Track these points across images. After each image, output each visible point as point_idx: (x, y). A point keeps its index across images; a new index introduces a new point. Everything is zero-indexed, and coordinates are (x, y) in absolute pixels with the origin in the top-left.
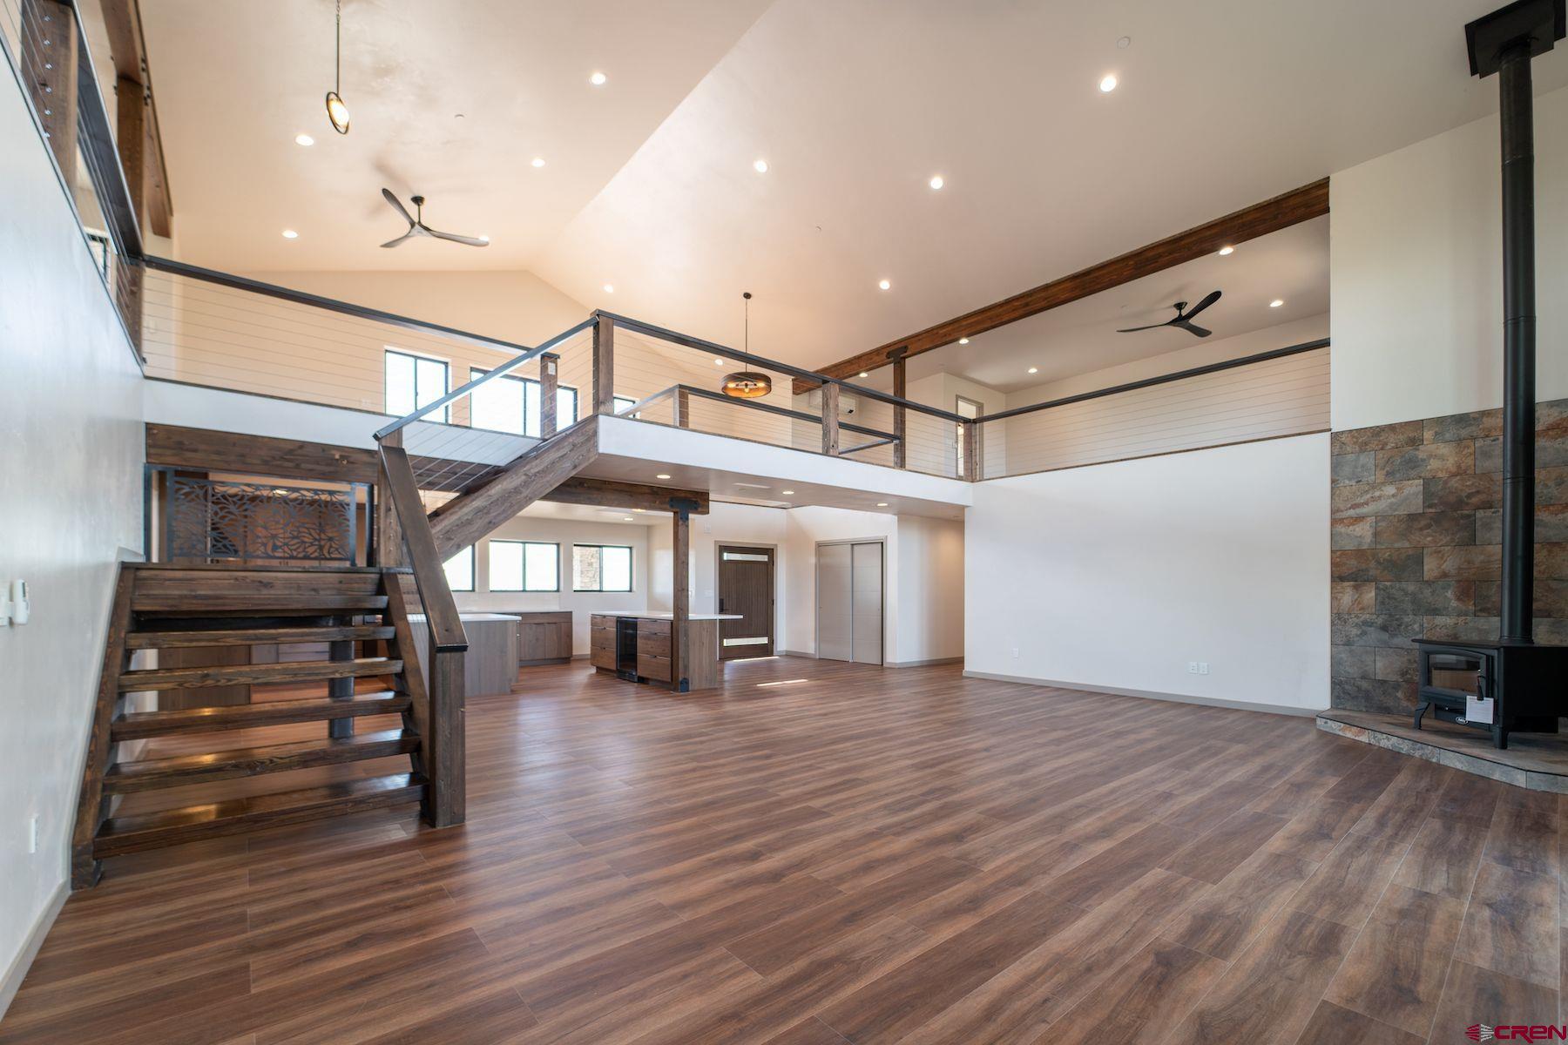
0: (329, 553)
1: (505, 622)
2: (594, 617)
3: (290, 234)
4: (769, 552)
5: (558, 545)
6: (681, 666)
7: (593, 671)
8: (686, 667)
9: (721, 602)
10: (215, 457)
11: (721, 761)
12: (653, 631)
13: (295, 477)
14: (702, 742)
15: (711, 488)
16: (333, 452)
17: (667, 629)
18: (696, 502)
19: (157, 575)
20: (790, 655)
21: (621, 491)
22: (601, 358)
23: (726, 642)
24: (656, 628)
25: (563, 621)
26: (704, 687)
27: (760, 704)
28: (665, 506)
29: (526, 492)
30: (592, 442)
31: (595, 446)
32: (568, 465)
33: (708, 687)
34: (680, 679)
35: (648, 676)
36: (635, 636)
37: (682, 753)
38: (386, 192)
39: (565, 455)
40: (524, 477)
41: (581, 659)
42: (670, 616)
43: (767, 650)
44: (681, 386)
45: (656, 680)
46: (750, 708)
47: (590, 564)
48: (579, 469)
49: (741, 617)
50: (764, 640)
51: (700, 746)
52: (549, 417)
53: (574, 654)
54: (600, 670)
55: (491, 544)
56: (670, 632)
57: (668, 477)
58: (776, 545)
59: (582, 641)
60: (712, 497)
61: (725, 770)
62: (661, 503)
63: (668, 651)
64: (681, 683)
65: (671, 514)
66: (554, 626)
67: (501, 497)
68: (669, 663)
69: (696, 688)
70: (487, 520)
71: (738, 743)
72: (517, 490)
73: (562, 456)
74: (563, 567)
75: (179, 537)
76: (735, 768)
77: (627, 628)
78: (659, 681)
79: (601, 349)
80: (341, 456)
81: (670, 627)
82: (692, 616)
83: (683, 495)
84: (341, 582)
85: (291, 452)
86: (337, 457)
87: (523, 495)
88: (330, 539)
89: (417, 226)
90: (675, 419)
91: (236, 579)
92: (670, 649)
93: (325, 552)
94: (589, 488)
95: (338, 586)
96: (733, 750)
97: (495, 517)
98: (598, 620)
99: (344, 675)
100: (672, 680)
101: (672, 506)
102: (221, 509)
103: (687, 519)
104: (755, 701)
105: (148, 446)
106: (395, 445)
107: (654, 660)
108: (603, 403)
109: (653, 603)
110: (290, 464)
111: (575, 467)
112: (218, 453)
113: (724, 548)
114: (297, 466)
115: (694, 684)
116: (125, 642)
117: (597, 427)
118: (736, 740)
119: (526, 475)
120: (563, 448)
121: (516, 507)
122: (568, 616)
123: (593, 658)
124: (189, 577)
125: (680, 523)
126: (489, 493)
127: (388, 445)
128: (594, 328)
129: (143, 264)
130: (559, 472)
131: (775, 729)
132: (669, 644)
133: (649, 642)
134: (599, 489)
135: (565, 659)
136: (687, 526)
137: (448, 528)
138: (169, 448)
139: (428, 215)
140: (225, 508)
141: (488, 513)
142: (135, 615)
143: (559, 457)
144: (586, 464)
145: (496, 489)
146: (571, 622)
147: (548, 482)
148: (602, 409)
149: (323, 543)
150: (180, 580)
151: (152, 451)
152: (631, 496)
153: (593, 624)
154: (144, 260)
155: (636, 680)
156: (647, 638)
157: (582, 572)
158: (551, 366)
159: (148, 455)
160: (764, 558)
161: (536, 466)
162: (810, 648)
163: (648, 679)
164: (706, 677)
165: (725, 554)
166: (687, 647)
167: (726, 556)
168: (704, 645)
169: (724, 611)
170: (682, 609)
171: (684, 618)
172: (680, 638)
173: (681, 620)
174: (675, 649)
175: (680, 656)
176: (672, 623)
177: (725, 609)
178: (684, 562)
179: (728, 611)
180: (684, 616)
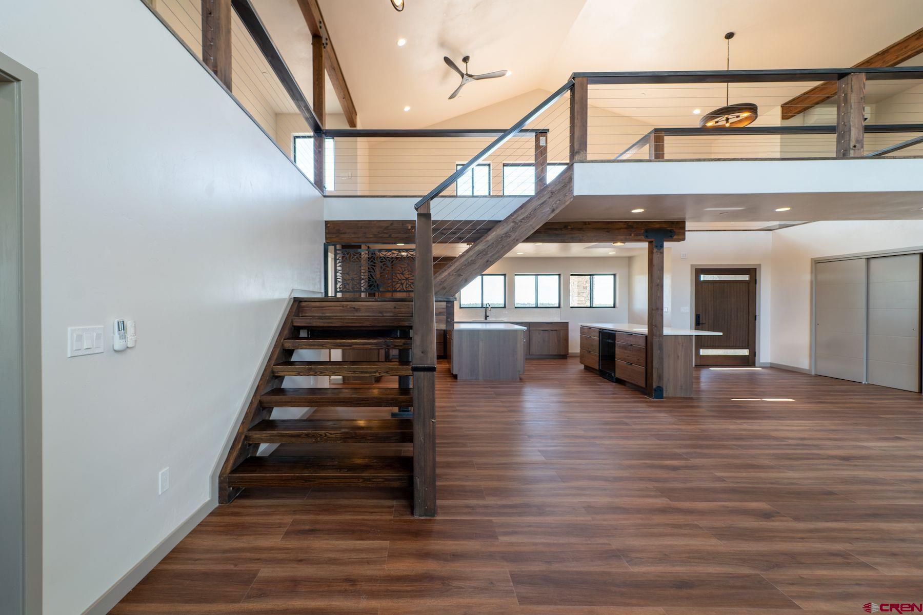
0: (406, 288)
1: (516, 331)
2: (582, 328)
3: (407, 109)
4: (752, 272)
5: (559, 275)
6: (655, 376)
7: (582, 367)
8: (660, 377)
9: (698, 317)
10: (353, 236)
11: (701, 505)
12: (629, 343)
13: (389, 243)
14: (675, 468)
15: (687, 216)
16: (408, 225)
17: (642, 343)
18: (671, 231)
19: (308, 305)
20: (773, 367)
21: (599, 229)
22: (576, 114)
23: (703, 352)
24: (631, 341)
25: (562, 329)
26: (678, 395)
27: (745, 426)
28: (639, 237)
29: (513, 236)
30: (568, 187)
31: (571, 190)
32: (547, 209)
33: (683, 395)
34: (654, 387)
35: (625, 380)
36: (614, 345)
37: (651, 480)
38: (447, 60)
39: (545, 202)
40: (512, 224)
41: (574, 356)
42: (644, 329)
43: (749, 361)
44: (656, 130)
45: (632, 384)
46: (734, 430)
47: (585, 288)
48: (557, 212)
49: (721, 334)
50: (745, 352)
51: (672, 474)
52: (540, 179)
53: (570, 351)
54: (587, 368)
55: (516, 277)
56: (644, 344)
57: (641, 210)
58: (760, 265)
59: (575, 346)
60: (689, 225)
61: (704, 522)
62: (636, 235)
63: (643, 360)
64: (655, 390)
65: (647, 244)
66: (555, 331)
67: (496, 241)
68: (644, 371)
69: (670, 395)
70: (486, 260)
71: (721, 479)
72: (507, 235)
73: (543, 203)
74: (564, 290)
75: (339, 282)
76: (720, 522)
77: (608, 338)
78: (635, 385)
79: (576, 107)
80: (411, 227)
81: (644, 341)
82: (667, 331)
83: (658, 226)
84: (395, 307)
85: (387, 228)
86: (410, 228)
87: (511, 238)
88: (407, 279)
89: (465, 76)
90: (650, 154)
91: (343, 306)
92: (645, 359)
93: (404, 287)
94: (572, 229)
95: (393, 310)
96: (715, 491)
97: (491, 257)
98: (586, 331)
99: (382, 374)
100: (646, 386)
101: (647, 237)
102: (384, 265)
103: (662, 246)
104: (739, 421)
105: (326, 233)
106: (426, 212)
107: (629, 366)
108: (578, 152)
109: (633, 318)
110: (386, 235)
111: (553, 210)
112: (354, 233)
113: (699, 271)
114: (390, 236)
115: (669, 391)
116: (283, 345)
117: (572, 174)
118: (719, 474)
119: (514, 222)
120: (543, 196)
121: (506, 248)
122: (565, 325)
123: (582, 357)
124: (322, 306)
125: (655, 250)
126: (487, 239)
127: (422, 213)
128: (571, 91)
129: (324, 135)
130: (540, 217)
131: (771, 467)
132: (644, 356)
133: (626, 351)
134: (580, 229)
135: (563, 356)
136: (662, 253)
137: (458, 269)
138: (334, 233)
139: (473, 68)
140: (386, 264)
141: (486, 254)
142: (293, 328)
143: (540, 205)
144: (563, 206)
145: (492, 236)
146: (568, 330)
147: (531, 225)
148: (577, 158)
149: (403, 281)
150: (318, 307)
151: (328, 236)
152: (608, 232)
153: (581, 333)
154: (323, 133)
155: (615, 380)
156: (624, 347)
157: (579, 294)
158: (542, 139)
159: (326, 238)
160: (746, 277)
161: (522, 213)
162: (804, 363)
163: (625, 381)
164: (681, 386)
165: (702, 276)
166: (661, 359)
167: (703, 278)
168: (680, 358)
169: (701, 325)
170: (656, 326)
171: (658, 334)
172: (654, 351)
173: (656, 336)
174: (649, 360)
175: (654, 367)
176: (646, 337)
177: (701, 323)
178: (658, 285)
179: (704, 325)
180: (658, 332)
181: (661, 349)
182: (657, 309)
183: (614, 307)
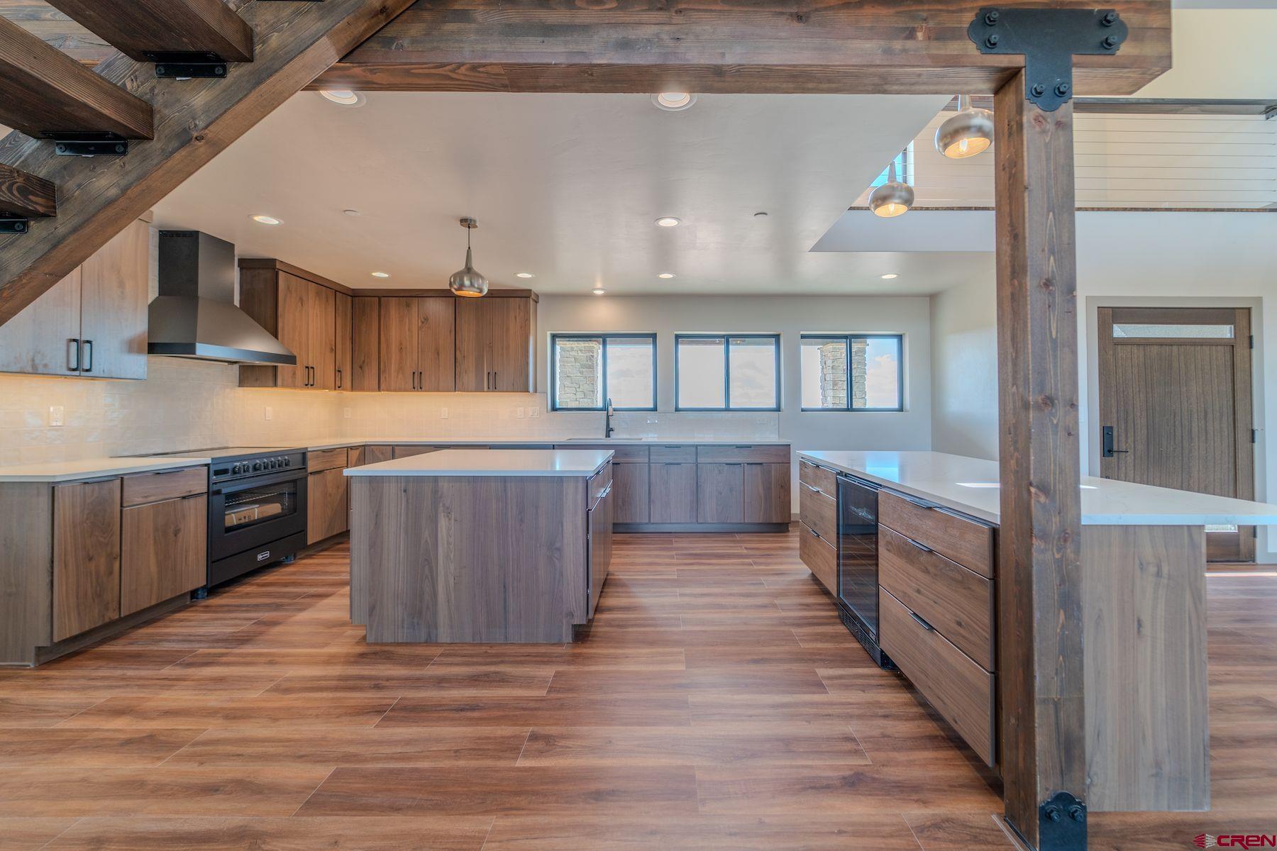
2: (804, 464)
4: (1238, 314)
9: (1108, 434)
25: (776, 460)
33: (1164, 807)
56: (983, 566)
58: (1259, 301)
64: (1046, 810)
66: (759, 467)
69: (1107, 809)
81: (985, 545)
98: (811, 472)
122: (784, 452)
125: (1029, 112)
136: (1064, 127)
146: (789, 462)
153: (803, 478)
160: (1226, 331)
164: (1158, 765)
165: (1116, 327)
166: (1072, 652)
167: (1119, 331)
168: (1147, 630)
169: (1115, 454)
170: (1044, 489)
171: (1054, 525)
172: (1037, 615)
173: (1044, 537)
174: (1011, 651)
175: (1038, 695)
176: (995, 532)
177: (1115, 448)
178: (1048, 283)
179: (1122, 455)
180: (1056, 520)
181: (1069, 602)
182: (1049, 401)
183: (901, 409)
